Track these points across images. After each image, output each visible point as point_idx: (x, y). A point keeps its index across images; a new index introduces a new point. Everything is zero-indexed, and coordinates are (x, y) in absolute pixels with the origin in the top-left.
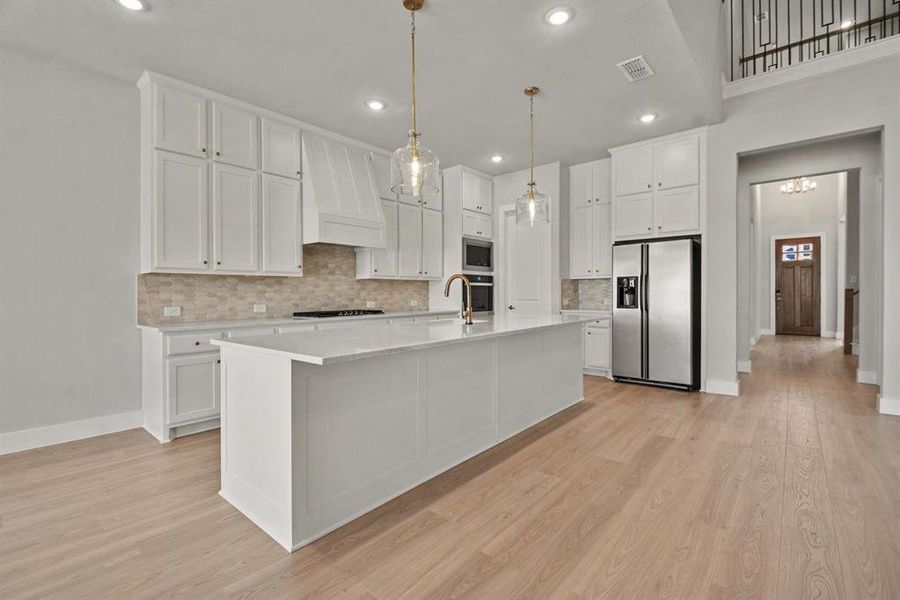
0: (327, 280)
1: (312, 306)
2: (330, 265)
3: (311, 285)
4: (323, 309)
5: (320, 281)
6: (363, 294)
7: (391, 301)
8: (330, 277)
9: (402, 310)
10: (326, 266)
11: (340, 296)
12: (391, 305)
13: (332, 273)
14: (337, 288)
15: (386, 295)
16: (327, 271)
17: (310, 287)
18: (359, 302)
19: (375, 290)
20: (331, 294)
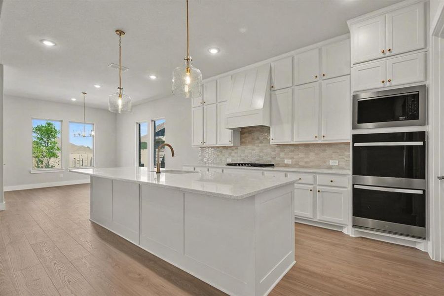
0: (258, 146)
1: (251, 160)
2: (260, 138)
3: (250, 150)
4: (257, 162)
5: (255, 147)
6: (282, 155)
7: (306, 160)
8: (260, 145)
9: (318, 167)
10: (258, 139)
11: (267, 155)
12: (306, 163)
13: (261, 142)
14: (265, 151)
15: (301, 155)
16: (259, 141)
17: (249, 151)
18: (279, 159)
19: (293, 151)
20: (261, 154)
